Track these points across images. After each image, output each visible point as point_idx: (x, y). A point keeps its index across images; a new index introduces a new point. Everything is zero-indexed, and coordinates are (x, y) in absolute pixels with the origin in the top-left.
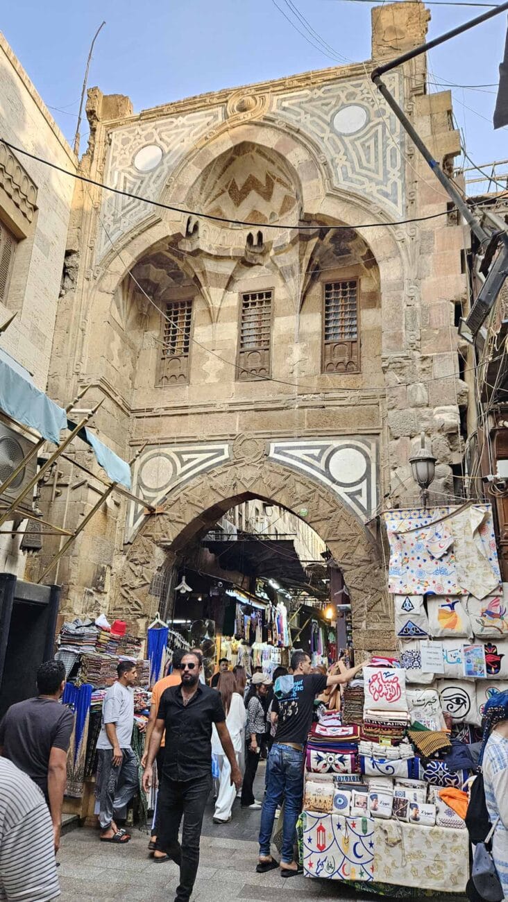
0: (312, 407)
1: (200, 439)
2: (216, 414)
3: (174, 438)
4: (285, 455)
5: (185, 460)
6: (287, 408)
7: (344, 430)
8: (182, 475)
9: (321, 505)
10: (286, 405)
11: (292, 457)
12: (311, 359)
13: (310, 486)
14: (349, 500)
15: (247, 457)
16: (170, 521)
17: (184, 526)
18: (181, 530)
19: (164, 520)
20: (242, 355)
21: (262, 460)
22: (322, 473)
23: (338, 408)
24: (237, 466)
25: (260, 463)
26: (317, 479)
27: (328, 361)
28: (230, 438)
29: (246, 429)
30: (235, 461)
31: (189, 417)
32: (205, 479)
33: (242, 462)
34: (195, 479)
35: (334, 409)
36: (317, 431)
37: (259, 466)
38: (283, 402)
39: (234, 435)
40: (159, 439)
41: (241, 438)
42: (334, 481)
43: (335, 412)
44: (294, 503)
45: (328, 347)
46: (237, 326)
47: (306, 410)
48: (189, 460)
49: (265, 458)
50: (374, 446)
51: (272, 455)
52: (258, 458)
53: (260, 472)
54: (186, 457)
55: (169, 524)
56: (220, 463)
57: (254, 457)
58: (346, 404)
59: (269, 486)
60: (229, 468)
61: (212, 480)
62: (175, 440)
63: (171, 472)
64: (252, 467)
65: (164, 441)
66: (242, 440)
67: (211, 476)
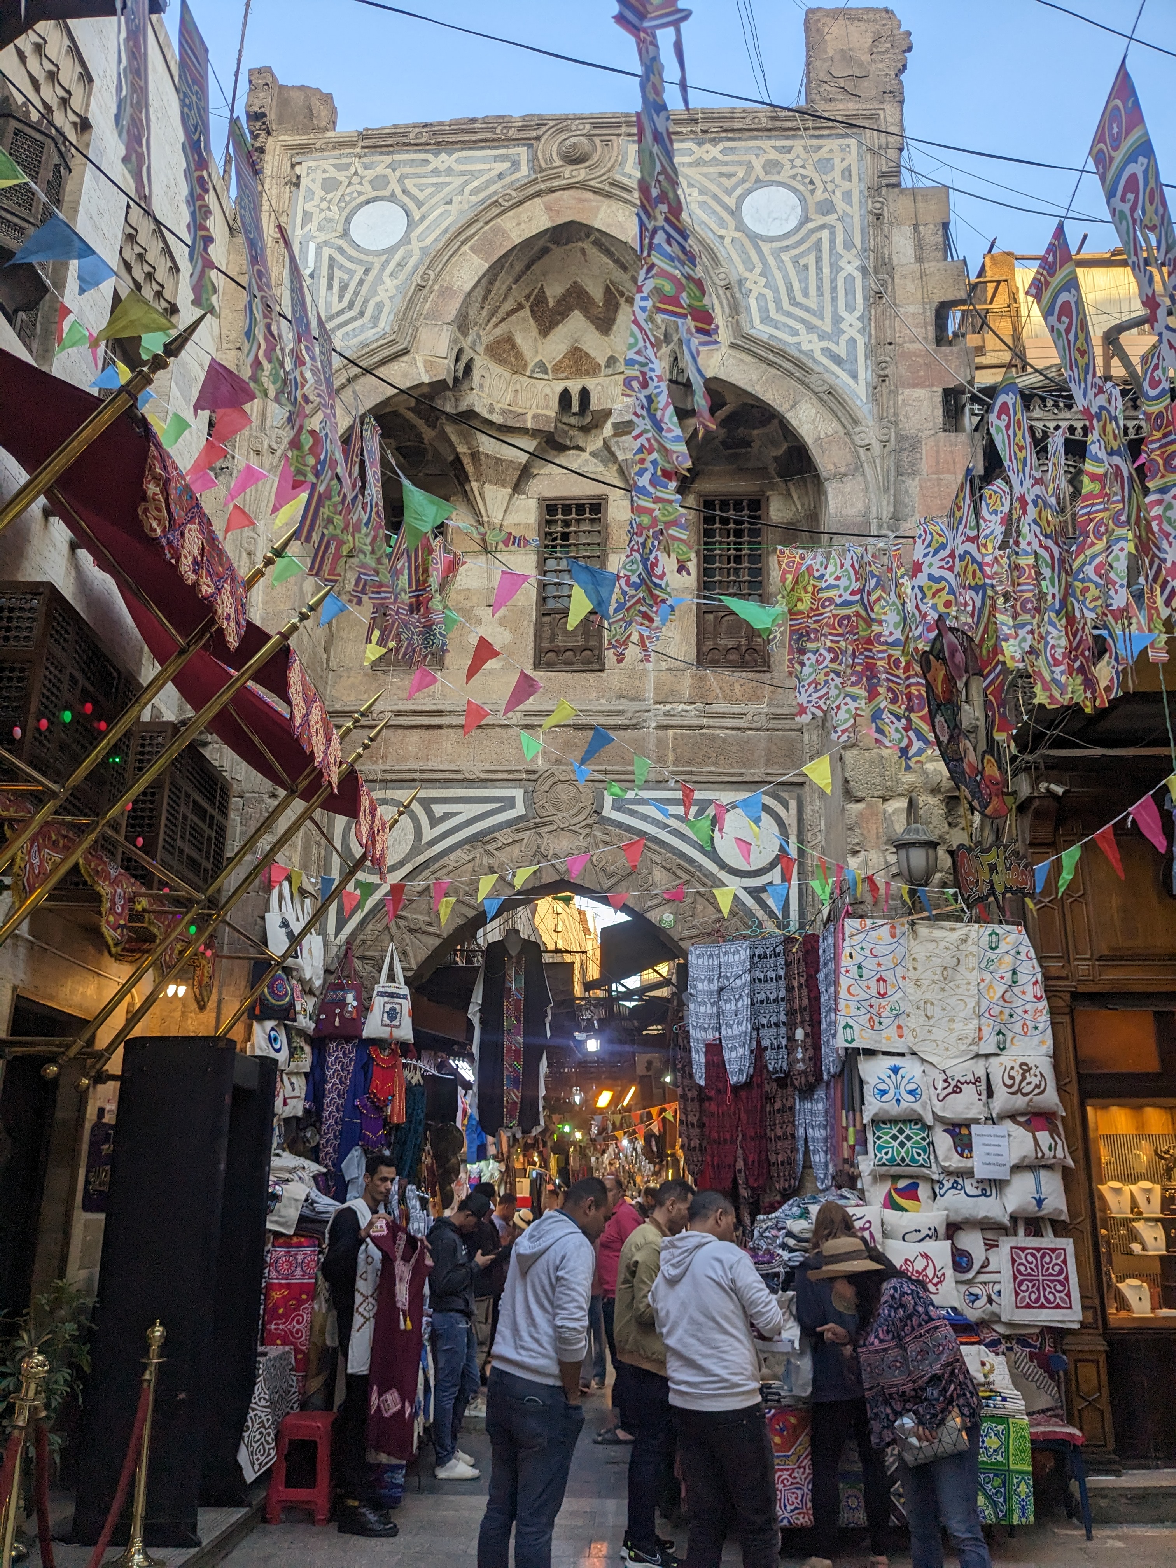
0: (682, 727)
1: (468, 776)
2: (499, 730)
3: (415, 771)
4: (633, 813)
5: (437, 815)
6: (634, 727)
7: (741, 775)
8: (432, 843)
9: (700, 908)
10: (634, 721)
11: (645, 818)
12: (678, 637)
13: (679, 872)
14: (750, 902)
15: (561, 815)
16: (411, 931)
17: (437, 942)
18: (432, 948)
19: (399, 927)
20: (546, 619)
21: (589, 821)
22: (701, 849)
23: (729, 732)
24: (542, 830)
25: (585, 827)
26: (692, 861)
27: (709, 644)
28: (524, 776)
29: (558, 762)
30: (538, 820)
31: (444, 731)
32: (478, 852)
33: (550, 823)
34: (458, 853)
35: (722, 733)
36: (691, 773)
37: (584, 832)
38: (630, 715)
39: (534, 772)
40: (385, 771)
41: (548, 777)
42: (723, 865)
43: (724, 740)
44: (649, 904)
45: (710, 617)
46: (535, 564)
47: (670, 732)
48: (447, 816)
49: (595, 817)
50: (793, 804)
51: (608, 811)
52: (581, 817)
53: (585, 844)
54: (439, 810)
55: (407, 936)
56: (509, 823)
57: (575, 816)
58: (746, 725)
59: (603, 870)
60: (526, 835)
61: (493, 855)
62: (418, 776)
63: (412, 838)
64: (569, 834)
65: (394, 777)
66: (550, 782)
67: (490, 847)
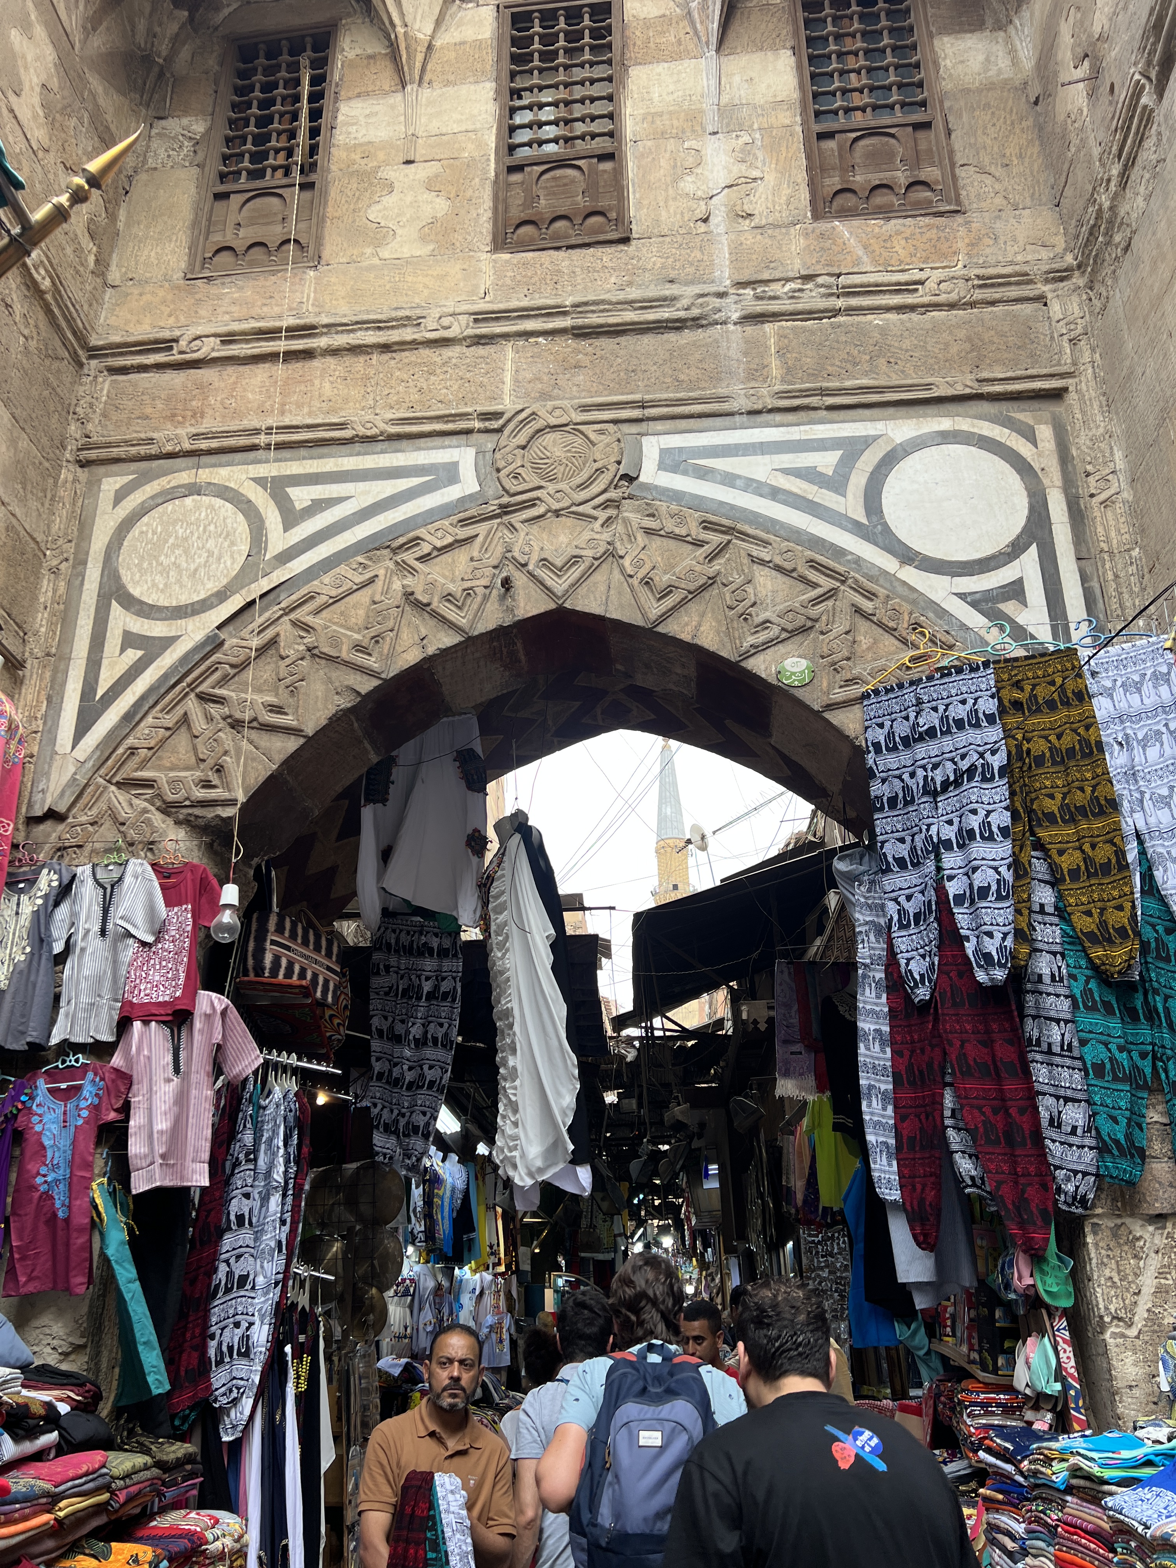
0: (793, 315)
1: (362, 431)
2: (425, 353)
3: (257, 431)
4: (704, 474)
5: (298, 506)
6: (696, 323)
7: (928, 386)
8: (286, 557)
9: (864, 641)
10: (695, 312)
11: (729, 480)
12: (771, 178)
13: (813, 576)
14: (975, 620)
15: (551, 488)
16: (236, 725)
17: (292, 744)
18: (279, 758)
19: (209, 719)
20: (516, 177)
21: (612, 494)
22: (857, 528)
23: (892, 316)
24: (516, 518)
25: (605, 505)
26: (839, 552)
27: (833, 182)
28: (477, 425)
29: (544, 396)
30: (506, 500)
31: (316, 363)
32: (383, 567)
33: (532, 503)
34: (342, 569)
35: (877, 320)
36: (823, 392)
37: (602, 515)
38: (685, 302)
39: (497, 415)
40: (196, 436)
41: (525, 422)
42: (908, 556)
43: (884, 331)
44: (751, 640)
45: (831, 145)
47: (768, 327)
48: (318, 506)
49: (625, 489)
50: (1045, 433)
51: (650, 474)
52: (595, 489)
53: (606, 536)
54: (301, 496)
55: (227, 737)
56: (444, 511)
57: (582, 486)
58: (926, 300)
59: (647, 583)
60: (482, 529)
61: (413, 571)
62: (262, 439)
63: (245, 548)
64: (569, 522)
65: (214, 444)
66: (528, 431)
67: (409, 557)
